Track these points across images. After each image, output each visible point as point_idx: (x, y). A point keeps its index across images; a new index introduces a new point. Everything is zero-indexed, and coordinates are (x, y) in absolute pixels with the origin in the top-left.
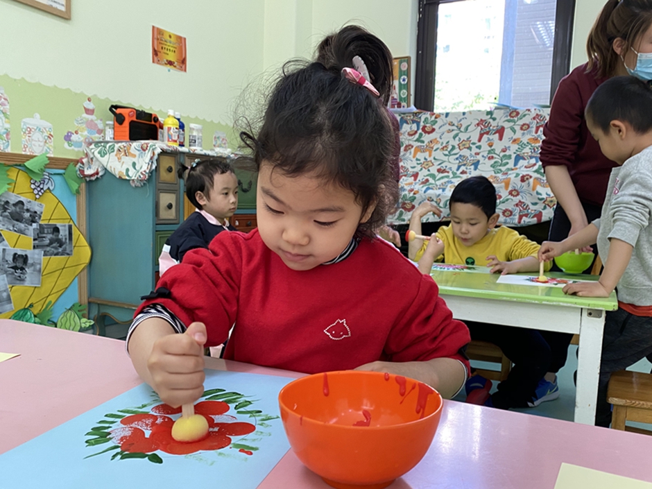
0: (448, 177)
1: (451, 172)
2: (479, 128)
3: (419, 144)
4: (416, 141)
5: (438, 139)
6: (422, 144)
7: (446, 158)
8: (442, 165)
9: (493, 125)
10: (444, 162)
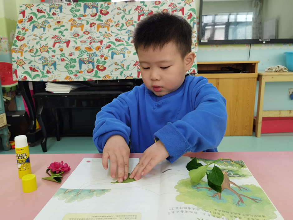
0: (123, 44)
1: (124, 41)
2: (137, 12)
3: (100, 22)
4: (97, 20)
5: (112, 19)
6: (101, 22)
7: (119, 32)
8: (117, 36)
9: (145, 10)
10: (119, 34)
